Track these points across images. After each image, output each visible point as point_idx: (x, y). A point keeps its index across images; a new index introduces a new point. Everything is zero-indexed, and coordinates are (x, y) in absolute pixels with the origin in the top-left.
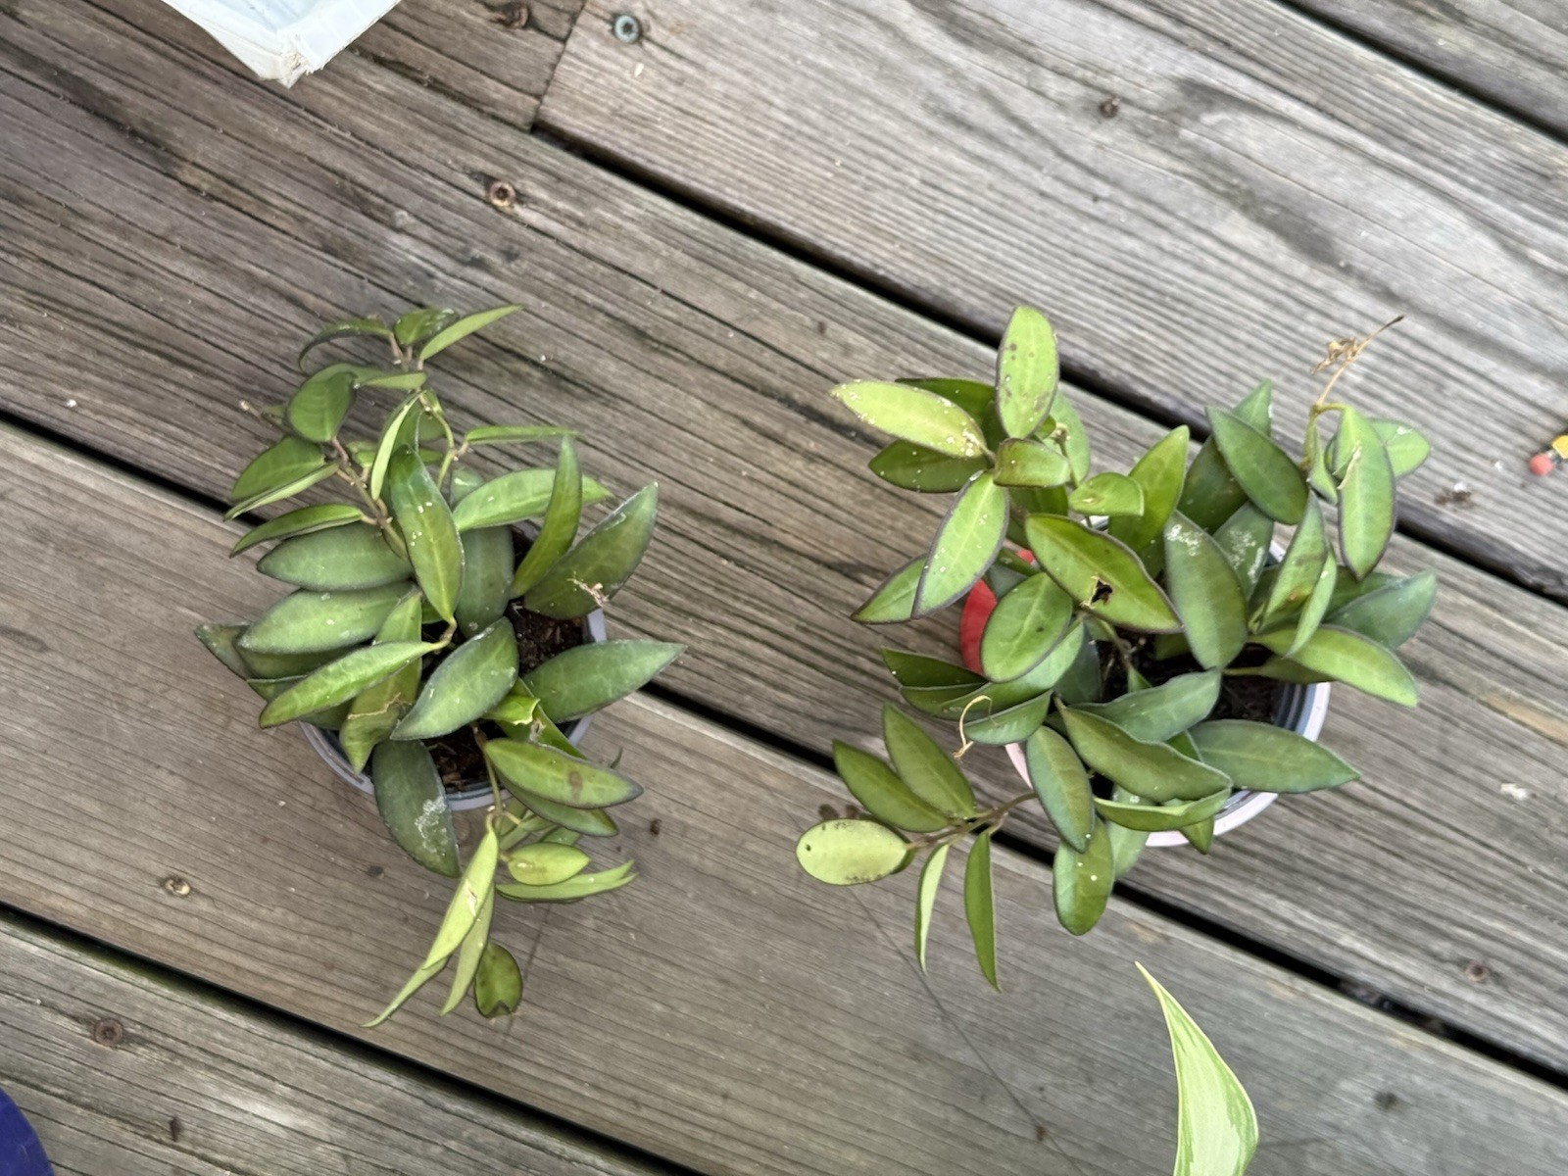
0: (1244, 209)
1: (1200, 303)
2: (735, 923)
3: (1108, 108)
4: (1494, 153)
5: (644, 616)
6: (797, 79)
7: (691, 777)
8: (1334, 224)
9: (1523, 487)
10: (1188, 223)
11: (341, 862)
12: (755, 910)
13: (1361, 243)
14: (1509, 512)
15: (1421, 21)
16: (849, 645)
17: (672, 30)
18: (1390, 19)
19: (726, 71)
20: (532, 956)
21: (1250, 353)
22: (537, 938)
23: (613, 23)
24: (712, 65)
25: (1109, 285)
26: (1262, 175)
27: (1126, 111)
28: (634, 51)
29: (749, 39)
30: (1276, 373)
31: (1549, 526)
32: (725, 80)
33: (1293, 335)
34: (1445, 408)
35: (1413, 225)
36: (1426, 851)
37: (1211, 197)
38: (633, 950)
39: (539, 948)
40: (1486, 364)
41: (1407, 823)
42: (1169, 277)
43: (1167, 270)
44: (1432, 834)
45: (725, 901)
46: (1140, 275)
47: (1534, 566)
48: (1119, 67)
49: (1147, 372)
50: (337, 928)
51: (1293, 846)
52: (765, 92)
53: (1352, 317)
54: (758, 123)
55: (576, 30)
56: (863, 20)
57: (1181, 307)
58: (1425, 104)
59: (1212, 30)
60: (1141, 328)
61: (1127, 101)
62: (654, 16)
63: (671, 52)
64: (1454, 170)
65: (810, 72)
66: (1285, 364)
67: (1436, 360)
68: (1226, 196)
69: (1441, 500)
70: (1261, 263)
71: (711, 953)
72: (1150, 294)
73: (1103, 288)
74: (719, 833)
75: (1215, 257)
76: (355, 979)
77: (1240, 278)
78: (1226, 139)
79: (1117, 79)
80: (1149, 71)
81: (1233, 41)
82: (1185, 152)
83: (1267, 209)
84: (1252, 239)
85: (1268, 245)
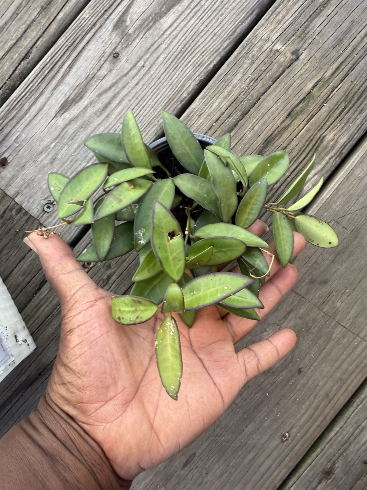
0: (161, 17)
1: (187, 39)
2: (354, 254)
3: (115, 55)
6: (78, 157)
10: (160, 37)
11: (293, 381)
12: (351, 246)
20: (344, 327)
21: (209, 26)
22: (339, 323)
23: (46, 212)
25: (173, 69)
26: (151, 9)
27: (117, 50)
28: (56, 207)
30: (218, 19)
33: (207, 10)
37: (153, 28)
38: (352, 292)
39: (342, 324)
42: (176, 48)
43: (173, 48)
45: (345, 256)
46: (173, 58)
48: (104, 49)
49: (205, 63)
50: (315, 389)
56: (66, 130)
57: (187, 46)
59: (100, 15)
60: (190, 61)
61: (115, 48)
62: (46, 198)
65: (77, 152)
66: (216, 16)
68: (155, 22)
70: (180, 15)
71: (362, 265)
72: (179, 56)
73: (173, 71)
75: (173, 31)
76: (335, 389)
77: (183, 24)
78: (136, 18)
79: (107, 50)
80: (107, 39)
81: (105, 8)
82: (136, 33)
83: (163, 10)
84: (171, 17)
85: (175, 12)
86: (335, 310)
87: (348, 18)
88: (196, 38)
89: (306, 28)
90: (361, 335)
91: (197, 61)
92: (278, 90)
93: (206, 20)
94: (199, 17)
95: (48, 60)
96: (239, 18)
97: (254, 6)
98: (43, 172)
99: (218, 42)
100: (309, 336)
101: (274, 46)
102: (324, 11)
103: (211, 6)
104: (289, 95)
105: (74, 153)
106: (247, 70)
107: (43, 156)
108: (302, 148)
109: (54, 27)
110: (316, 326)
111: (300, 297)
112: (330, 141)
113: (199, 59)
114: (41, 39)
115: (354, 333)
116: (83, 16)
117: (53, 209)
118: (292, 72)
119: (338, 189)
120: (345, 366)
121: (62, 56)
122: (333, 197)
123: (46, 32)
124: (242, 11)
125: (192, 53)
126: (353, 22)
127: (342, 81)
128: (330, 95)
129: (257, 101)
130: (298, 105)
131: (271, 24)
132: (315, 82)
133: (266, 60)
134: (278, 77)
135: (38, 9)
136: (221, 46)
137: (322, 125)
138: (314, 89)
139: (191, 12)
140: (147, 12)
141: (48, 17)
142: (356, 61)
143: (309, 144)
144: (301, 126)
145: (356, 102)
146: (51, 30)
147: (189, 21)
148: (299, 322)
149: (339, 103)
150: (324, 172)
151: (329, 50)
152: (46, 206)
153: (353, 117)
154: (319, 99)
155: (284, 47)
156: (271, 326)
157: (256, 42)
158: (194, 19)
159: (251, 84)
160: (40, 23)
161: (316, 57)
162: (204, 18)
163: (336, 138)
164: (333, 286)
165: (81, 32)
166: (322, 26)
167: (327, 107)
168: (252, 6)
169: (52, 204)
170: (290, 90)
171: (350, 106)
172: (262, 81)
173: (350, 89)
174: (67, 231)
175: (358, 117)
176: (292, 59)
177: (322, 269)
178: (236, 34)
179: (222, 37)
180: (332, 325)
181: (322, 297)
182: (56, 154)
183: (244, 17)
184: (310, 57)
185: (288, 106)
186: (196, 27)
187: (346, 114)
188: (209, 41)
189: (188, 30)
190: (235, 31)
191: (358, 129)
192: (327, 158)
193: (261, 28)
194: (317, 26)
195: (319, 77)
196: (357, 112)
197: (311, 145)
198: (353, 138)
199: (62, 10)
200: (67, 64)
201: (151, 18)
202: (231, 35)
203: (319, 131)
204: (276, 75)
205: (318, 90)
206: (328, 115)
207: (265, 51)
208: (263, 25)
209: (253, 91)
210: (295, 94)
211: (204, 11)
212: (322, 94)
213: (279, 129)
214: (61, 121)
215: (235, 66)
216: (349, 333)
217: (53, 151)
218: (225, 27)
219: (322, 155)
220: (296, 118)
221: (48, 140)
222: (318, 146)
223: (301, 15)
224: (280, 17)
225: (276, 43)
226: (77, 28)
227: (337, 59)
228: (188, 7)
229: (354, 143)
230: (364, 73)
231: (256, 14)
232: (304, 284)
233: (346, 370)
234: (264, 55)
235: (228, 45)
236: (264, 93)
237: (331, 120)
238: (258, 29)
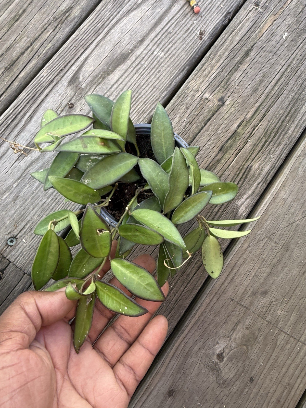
0: (108, 75)
2: (287, 266)
3: (70, 106)
4: (109, 7)
5: (189, 275)
6: (39, 194)
7: (240, 270)
8: (119, 51)
9: (202, 17)
10: (108, 91)
11: (246, 391)
12: (284, 259)
13: (126, 45)
14: (208, 22)
15: (69, 18)
16: (209, 214)
17: (15, 228)
18: (67, 27)
19: (32, 214)
20: (286, 333)
21: (149, 81)
22: (281, 330)
23: (9, 246)
24: (28, 218)
26: (100, 68)
27: (72, 101)
28: (19, 240)
29: (24, 205)
30: (156, 75)
31: (214, 12)
32: (34, 215)
33: (147, 68)
34: (176, 32)
35: (123, 31)
36: (298, 62)
37: (103, 83)
38: (289, 300)
39: (284, 330)
40: (166, 20)
41: (289, 65)
44: (293, 59)
45: (280, 268)
47: (224, 18)
48: (60, 101)
49: (148, 110)
50: (267, 397)
51: (291, 97)
52: (41, 204)
53: (145, 52)
54: (49, 208)
55: (7, 258)
56: (28, 170)
58: (92, 21)
59: (56, 73)
60: (135, 109)
61: (70, 101)
62: (10, 233)
63: (22, 230)
64: (112, 17)
65: (38, 189)
66: (154, 72)
67: (162, 32)
68: (104, 79)
69: (201, 39)
70: (125, 73)
71: (294, 276)
74: (259, 266)
75: (120, 85)
76: (284, 394)
77: (127, 80)
78: (88, 75)
79: (63, 102)
80: (63, 93)
81: (61, 68)
82: (88, 88)
83: (110, 68)
84: (117, 74)
85: (120, 70)
86: (276, 318)
87: (261, 72)
88: (139, 90)
89: (228, 80)
90: (302, 339)
91: (140, 109)
92: (210, 130)
93: (147, 75)
94: (141, 73)
95: (11, 112)
96: (174, 74)
97: (185, 64)
98: (6, 209)
99: (157, 93)
100: (257, 345)
101: (203, 95)
102: (241, 67)
103: (149, 65)
104: (219, 134)
105: (35, 191)
106: (183, 115)
107: (7, 195)
108: (234, 176)
109: (16, 84)
110: (261, 335)
111: (245, 309)
112: (257, 170)
113: (142, 107)
114: (4, 94)
115: (295, 339)
116: (42, 75)
117: (16, 243)
118: (220, 115)
119: (267, 210)
120: (291, 370)
121: (24, 108)
122: (264, 218)
123: (9, 89)
124: (175, 68)
125: (136, 102)
126: (264, 75)
127: (261, 121)
128: (252, 132)
129: (193, 140)
130: (227, 142)
131: (200, 78)
132: (239, 122)
133: (198, 106)
134: (209, 120)
135: (2, 70)
136: (160, 96)
137: (248, 157)
138: (240, 128)
139: (133, 70)
140: (96, 71)
141: (10, 76)
142: (270, 105)
143: (239, 173)
144: (232, 159)
145: (274, 137)
146: (13, 87)
147: (132, 77)
148: (247, 332)
149: (260, 139)
150: (254, 196)
151: (248, 97)
152: (10, 240)
153: (273, 149)
154: (244, 136)
155: (211, 96)
156: (221, 339)
157: (189, 92)
158: (136, 76)
159: (187, 126)
160: (4, 81)
161: (238, 103)
162: (144, 74)
163: (261, 167)
164: (272, 296)
165: (40, 87)
166: (241, 78)
167: (251, 142)
168: (183, 64)
169: (15, 238)
170: (220, 130)
171: (269, 141)
172: (196, 123)
173: (268, 127)
174: (29, 262)
175: (277, 149)
176: (219, 105)
177: (261, 281)
178: (171, 86)
179: (160, 90)
180: (276, 333)
181: (264, 307)
182: (19, 193)
183: (177, 73)
184: (233, 103)
185: (219, 142)
186: (138, 81)
187: (267, 147)
188: (150, 93)
189: (131, 84)
190: (171, 84)
191: (278, 159)
192: (256, 184)
193: (192, 81)
194: (237, 79)
195: (242, 118)
196: (276, 145)
197: (241, 174)
198: (274, 166)
199: (23, 70)
200: (28, 115)
201: (100, 75)
202: (168, 87)
203: (246, 162)
204: (207, 118)
205: (243, 129)
206: (252, 148)
207: (197, 99)
208: (193, 79)
209: (189, 132)
210: (224, 133)
211: (144, 69)
212: (246, 132)
213: (213, 162)
214: (23, 164)
215: (173, 112)
216: (291, 338)
217: (16, 190)
218: (162, 81)
219: (251, 182)
220: (226, 152)
221: (11, 181)
222: (247, 175)
223: (223, 70)
224: (206, 72)
225: (205, 92)
226: (36, 85)
227: (255, 104)
228: (130, 66)
229: (276, 170)
230: (277, 114)
231: (187, 70)
232: (247, 296)
233: (293, 375)
234: (196, 102)
235: (166, 95)
236: (198, 133)
237: (255, 153)
238: (189, 82)
